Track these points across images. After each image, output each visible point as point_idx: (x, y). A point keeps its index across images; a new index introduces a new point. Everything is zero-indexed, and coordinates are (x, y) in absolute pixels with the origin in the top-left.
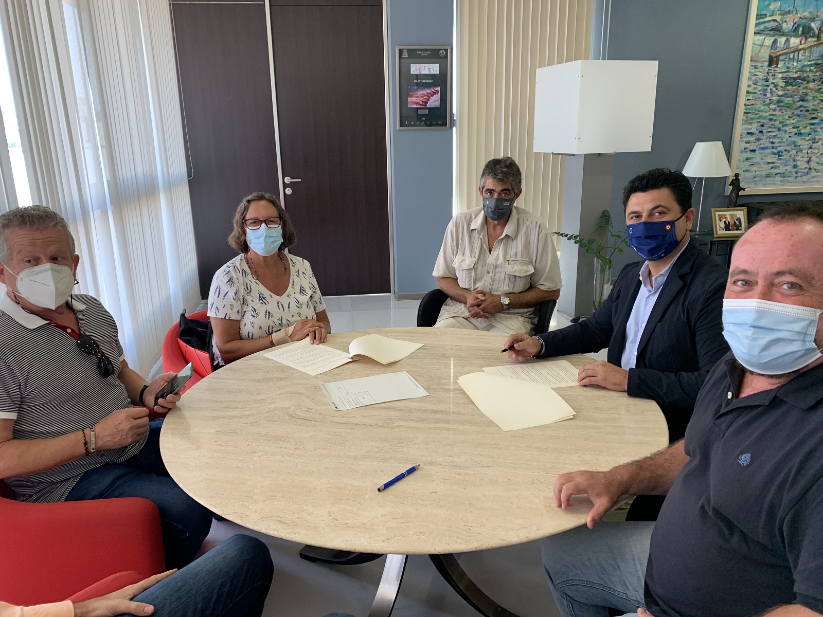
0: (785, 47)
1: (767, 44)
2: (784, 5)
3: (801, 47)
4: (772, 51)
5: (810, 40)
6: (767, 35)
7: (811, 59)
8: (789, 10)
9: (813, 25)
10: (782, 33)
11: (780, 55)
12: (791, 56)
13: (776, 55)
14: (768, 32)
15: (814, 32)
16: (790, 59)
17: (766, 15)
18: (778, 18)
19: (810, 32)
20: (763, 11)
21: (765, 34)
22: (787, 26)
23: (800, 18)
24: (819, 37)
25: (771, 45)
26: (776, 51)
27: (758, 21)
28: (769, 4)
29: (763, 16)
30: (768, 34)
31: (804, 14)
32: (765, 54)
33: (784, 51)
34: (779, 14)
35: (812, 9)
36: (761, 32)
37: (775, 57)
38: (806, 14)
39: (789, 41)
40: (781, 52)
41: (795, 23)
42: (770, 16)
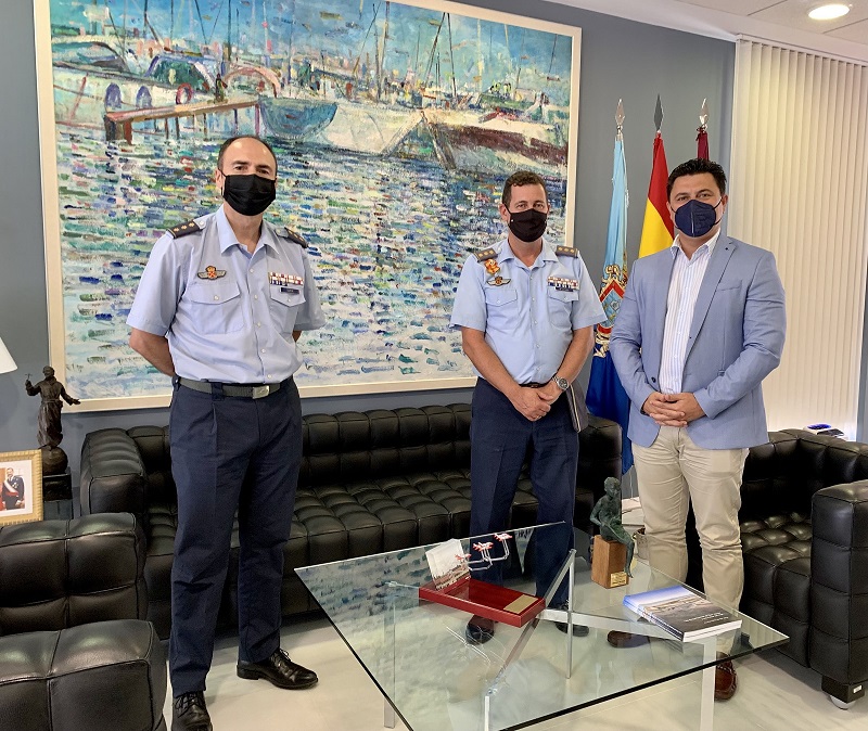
0: (141, 104)
1: (94, 93)
2: (122, 17)
3: (178, 109)
4: (110, 109)
5: (198, 96)
6: (88, 72)
7: (209, 137)
8: (135, 30)
9: (199, 67)
10: (128, 75)
11: (132, 119)
12: (161, 124)
13: (120, 119)
14: (92, 68)
15: (206, 84)
16: (157, 130)
17: (78, 30)
18: (112, 42)
19: (196, 83)
20: (68, 19)
21: (84, 70)
22: (138, 61)
23: (166, 49)
24: (219, 95)
25: (104, 96)
26: (118, 110)
27: (59, 40)
28: (82, 9)
29: (71, 31)
30: (91, 71)
31: (174, 43)
32: (93, 112)
33: (140, 113)
34: (111, 34)
35: (192, 36)
36: (73, 65)
37: (121, 122)
38: (182, 44)
39: (148, 94)
40: (132, 115)
41: (157, 58)
42: (88, 33)
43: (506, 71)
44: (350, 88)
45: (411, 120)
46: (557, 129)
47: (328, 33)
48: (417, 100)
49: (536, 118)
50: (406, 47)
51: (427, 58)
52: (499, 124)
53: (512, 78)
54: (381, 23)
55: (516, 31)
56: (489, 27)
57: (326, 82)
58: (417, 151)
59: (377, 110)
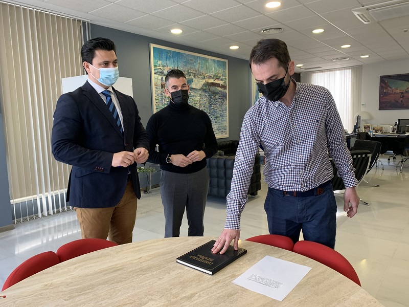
1: (159, 79)
2: (163, 63)
4: (162, 82)
8: (165, 65)
10: (164, 75)
18: (162, 68)
20: (156, 64)
22: (165, 72)
25: (161, 79)
27: (155, 68)
28: (158, 61)
29: (156, 66)
30: (159, 74)
32: (159, 83)
34: (162, 66)
36: (157, 73)
38: (171, 67)
42: (158, 67)
43: (217, 70)
44: (195, 75)
45: (203, 82)
46: (225, 82)
47: (191, 64)
48: (204, 77)
49: (222, 80)
50: (203, 66)
51: (205, 68)
52: (216, 82)
53: (218, 71)
54: (199, 61)
55: (218, 61)
56: (214, 60)
57: (191, 74)
58: (205, 88)
59: (199, 80)
